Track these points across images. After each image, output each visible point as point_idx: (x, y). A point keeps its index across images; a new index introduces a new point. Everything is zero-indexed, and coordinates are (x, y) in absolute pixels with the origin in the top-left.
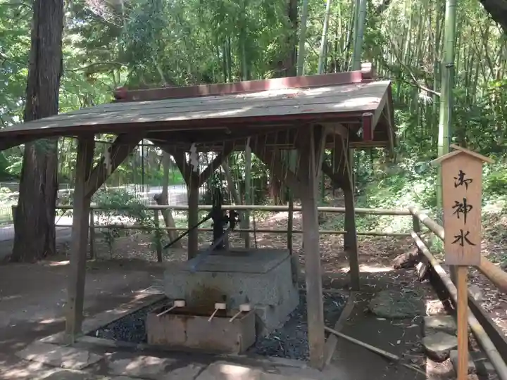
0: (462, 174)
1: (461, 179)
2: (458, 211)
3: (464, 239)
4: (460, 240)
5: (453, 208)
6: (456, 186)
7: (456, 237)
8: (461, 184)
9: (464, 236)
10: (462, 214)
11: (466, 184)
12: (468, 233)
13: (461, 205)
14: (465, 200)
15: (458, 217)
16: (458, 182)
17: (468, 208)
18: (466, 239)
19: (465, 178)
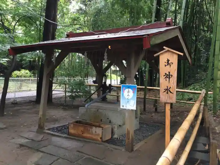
0: (168, 61)
1: (168, 63)
2: (166, 77)
3: (168, 90)
4: (167, 91)
5: (164, 76)
6: (165, 66)
7: (165, 89)
8: (168, 65)
9: (168, 89)
10: (167, 79)
11: (170, 65)
12: (170, 88)
13: (167, 75)
14: (169, 72)
15: (166, 80)
16: (166, 64)
17: (171, 76)
18: (169, 90)
19: (170, 62)
